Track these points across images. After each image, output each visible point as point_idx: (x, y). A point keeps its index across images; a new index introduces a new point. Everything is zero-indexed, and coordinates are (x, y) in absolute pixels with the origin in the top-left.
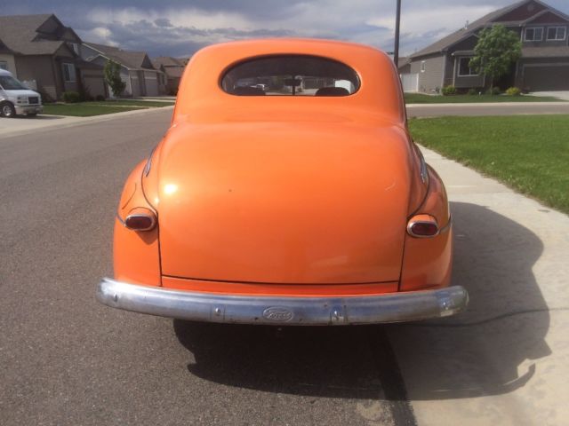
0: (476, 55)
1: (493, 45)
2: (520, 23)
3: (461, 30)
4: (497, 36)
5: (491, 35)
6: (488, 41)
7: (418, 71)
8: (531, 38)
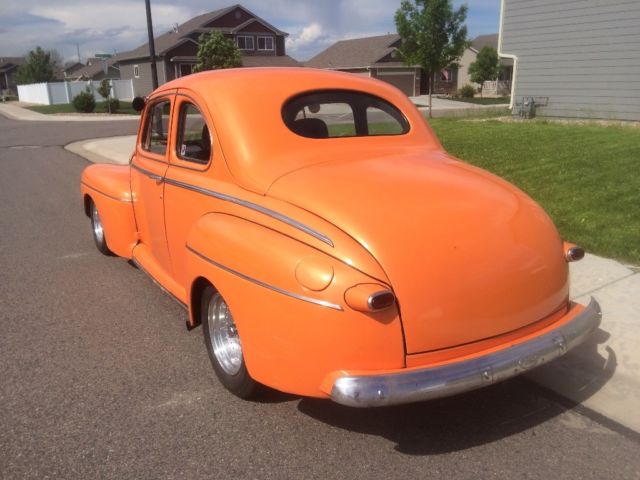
0: (199, 62)
1: (214, 51)
2: (232, 31)
3: (171, 33)
4: (218, 43)
5: (211, 41)
6: (209, 47)
7: (132, 77)
8: (244, 47)
